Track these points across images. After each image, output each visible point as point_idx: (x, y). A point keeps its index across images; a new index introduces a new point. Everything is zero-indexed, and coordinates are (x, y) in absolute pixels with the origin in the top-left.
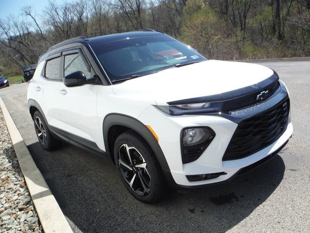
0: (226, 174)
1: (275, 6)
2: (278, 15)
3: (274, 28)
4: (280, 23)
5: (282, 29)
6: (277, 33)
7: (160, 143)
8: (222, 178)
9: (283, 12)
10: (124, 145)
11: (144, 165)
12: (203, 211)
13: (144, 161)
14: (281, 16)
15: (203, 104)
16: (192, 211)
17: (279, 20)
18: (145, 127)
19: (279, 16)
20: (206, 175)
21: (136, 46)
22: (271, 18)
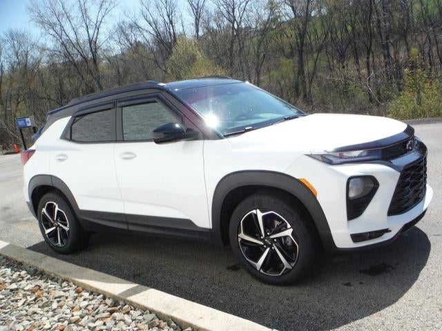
0: (390, 231)
1: (297, 58)
2: (301, 72)
3: (297, 90)
4: (304, 82)
5: (308, 90)
6: (301, 96)
7: (319, 198)
8: (387, 237)
9: (309, 67)
10: (254, 211)
11: (289, 232)
12: (361, 283)
13: (289, 226)
14: (305, 72)
15: (361, 151)
16: (348, 284)
17: (304, 77)
18: (298, 181)
19: (303, 73)
20: (370, 233)
21: (227, 94)
22: (292, 76)
